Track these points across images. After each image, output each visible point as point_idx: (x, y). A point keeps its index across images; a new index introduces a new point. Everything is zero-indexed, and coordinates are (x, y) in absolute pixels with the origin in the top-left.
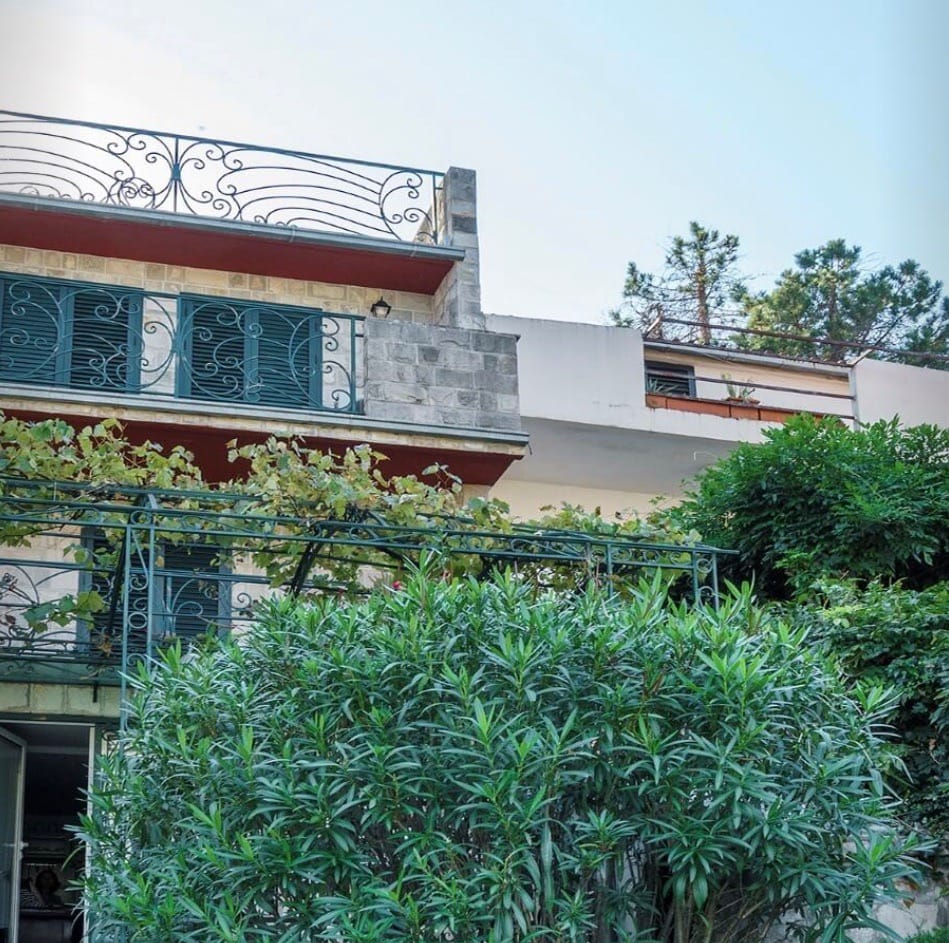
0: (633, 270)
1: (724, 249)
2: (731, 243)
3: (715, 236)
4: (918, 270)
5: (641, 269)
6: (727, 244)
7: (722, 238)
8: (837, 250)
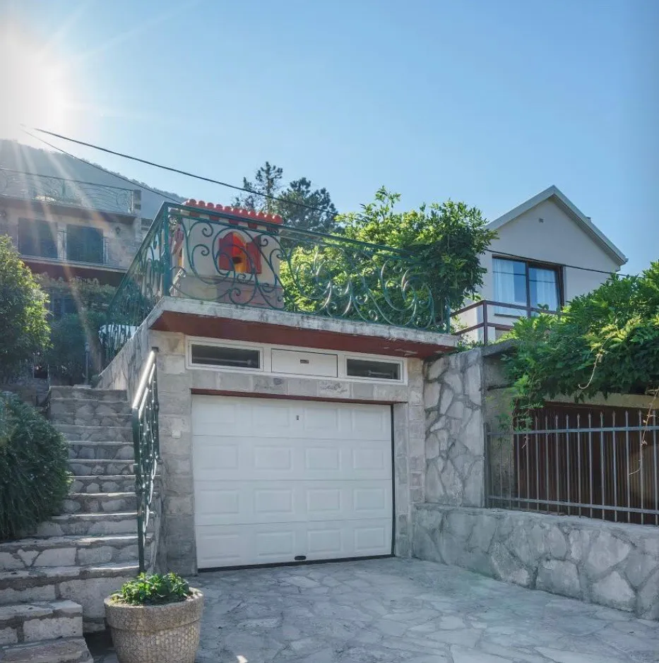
0: (245, 180)
1: (277, 173)
2: (280, 171)
3: (274, 168)
4: (326, 192)
5: (248, 181)
6: (278, 171)
7: (276, 169)
8: (303, 182)
